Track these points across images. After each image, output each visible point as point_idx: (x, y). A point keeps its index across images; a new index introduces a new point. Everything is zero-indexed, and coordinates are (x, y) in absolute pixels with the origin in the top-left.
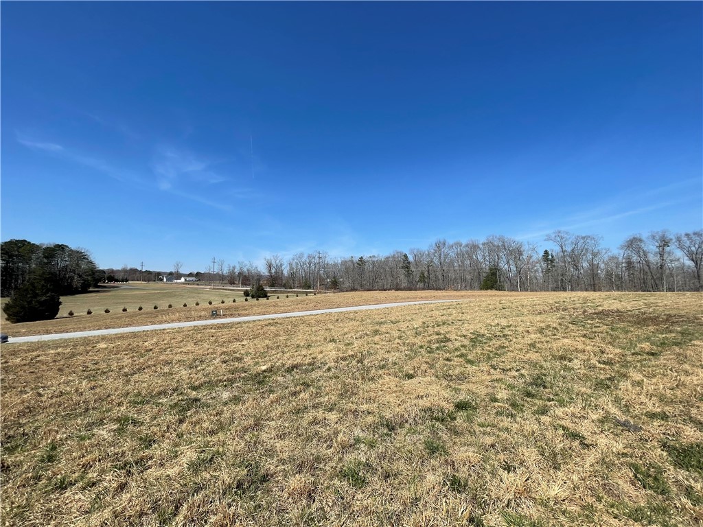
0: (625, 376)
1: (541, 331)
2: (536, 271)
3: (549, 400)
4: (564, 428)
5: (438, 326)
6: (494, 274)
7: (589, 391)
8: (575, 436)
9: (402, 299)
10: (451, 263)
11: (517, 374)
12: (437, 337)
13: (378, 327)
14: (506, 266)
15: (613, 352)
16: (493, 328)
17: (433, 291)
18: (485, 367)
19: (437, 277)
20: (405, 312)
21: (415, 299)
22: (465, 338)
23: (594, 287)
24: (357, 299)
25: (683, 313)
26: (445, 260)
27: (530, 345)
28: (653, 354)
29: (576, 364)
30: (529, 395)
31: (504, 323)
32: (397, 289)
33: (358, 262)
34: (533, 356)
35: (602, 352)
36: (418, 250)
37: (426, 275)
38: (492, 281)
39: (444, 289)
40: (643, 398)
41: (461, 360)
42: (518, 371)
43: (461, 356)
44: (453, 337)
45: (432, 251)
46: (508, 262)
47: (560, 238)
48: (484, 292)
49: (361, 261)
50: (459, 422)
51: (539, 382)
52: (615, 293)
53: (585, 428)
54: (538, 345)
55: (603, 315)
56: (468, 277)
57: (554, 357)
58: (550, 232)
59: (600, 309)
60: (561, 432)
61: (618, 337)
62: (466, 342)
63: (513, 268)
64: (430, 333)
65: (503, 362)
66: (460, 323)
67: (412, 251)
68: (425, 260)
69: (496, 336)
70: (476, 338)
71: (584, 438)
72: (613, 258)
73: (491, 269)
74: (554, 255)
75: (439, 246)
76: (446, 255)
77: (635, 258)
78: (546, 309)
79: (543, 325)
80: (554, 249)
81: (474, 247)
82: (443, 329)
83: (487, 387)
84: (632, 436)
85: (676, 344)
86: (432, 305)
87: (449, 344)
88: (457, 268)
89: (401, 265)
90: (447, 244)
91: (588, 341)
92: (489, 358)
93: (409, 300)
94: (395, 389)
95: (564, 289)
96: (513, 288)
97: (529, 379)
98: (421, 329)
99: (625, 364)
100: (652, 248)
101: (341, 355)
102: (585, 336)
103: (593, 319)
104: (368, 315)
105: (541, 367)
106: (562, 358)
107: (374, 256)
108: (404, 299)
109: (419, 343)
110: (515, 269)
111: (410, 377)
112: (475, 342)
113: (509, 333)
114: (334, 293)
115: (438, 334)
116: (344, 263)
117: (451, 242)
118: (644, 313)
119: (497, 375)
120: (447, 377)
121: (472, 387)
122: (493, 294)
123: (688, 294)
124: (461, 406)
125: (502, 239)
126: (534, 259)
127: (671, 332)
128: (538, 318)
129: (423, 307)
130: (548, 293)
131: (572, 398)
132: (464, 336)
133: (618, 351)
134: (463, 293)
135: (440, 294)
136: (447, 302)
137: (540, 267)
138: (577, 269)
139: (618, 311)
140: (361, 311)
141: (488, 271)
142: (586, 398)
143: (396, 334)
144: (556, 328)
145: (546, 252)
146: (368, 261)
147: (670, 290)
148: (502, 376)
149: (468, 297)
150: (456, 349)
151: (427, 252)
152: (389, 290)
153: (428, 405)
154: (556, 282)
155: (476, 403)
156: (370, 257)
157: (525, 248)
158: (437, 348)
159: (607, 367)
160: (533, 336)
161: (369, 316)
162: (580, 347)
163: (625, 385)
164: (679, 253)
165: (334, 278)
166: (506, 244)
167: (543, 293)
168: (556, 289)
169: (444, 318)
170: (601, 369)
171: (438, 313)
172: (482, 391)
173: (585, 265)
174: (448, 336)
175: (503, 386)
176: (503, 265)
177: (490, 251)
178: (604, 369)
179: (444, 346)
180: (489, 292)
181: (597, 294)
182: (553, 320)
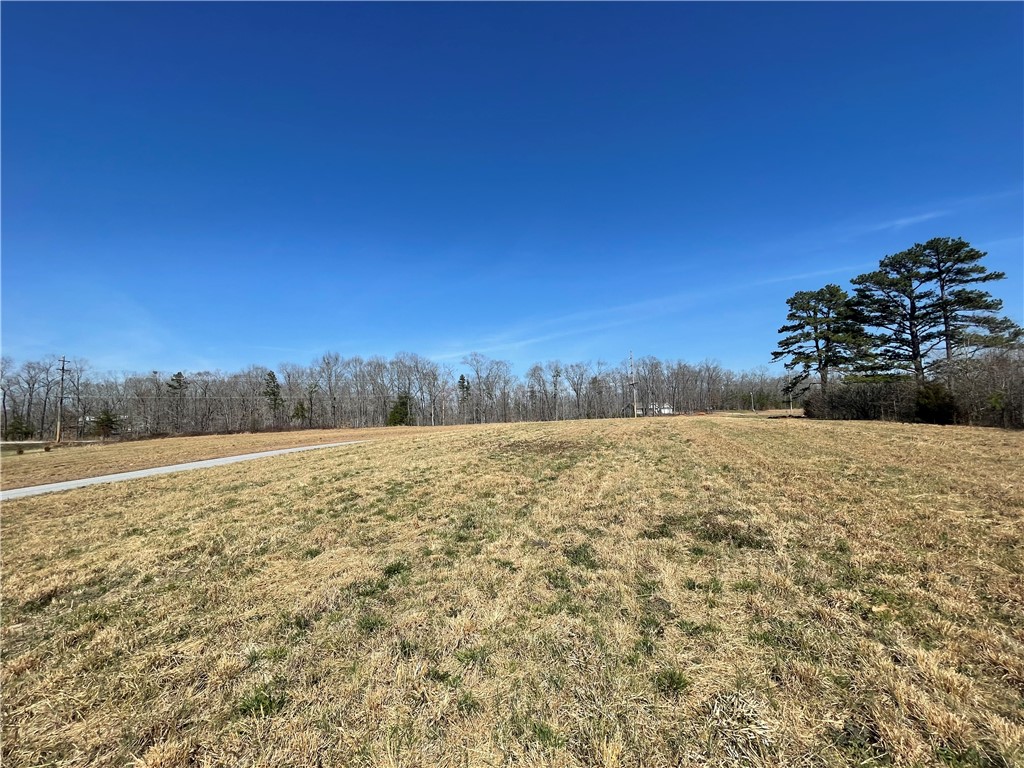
0: (535, 502)
1: (463, 470)
2: (451, 400)
3: (480, 540)
4: (496, 561)
5: (338, 479)
6: (404, 404)
7: (512, 522)
8: (506, 564)
9: (264, 446)
10: (346, 388)
11: (447, 520)
12: (340, 495)
13: (232, 495)
14: (419, 394)
15: (525, 481)
16: (412, 473)
17: (318, 430)
18: (411, 520)
19: (324, 409)
20: (276, 467)
21: (289, 444)
22: (380, 490)
23: (505, 419)
24: (169, 453)
25: (570, 439)
26: (337, 384)
27: (455, 486)
28: (553, 479)
29: (499, 498)
30: (461, 539)
31: (423, 465)
32: (255, 430)
33: (172, 383)
34: (461, 498)
35: (518, 483)
36: (294, 367)
37: (305, 406)
38: (401, 413)
39: (335, 427)
40: (550, 518)
41: (379, 517)
42: (447, 516)
43: (380, 512)
44: (362, 491)
45: (318, 369)
46: (421, 389)
47: (475, 361)
48: (391, 429)
49: (178, 381)
50: (393, 589)
51: (468, 523)
52: (522, 424)
53: (512, 555)
54: (464, 486)
55: (515, 446)
56: (371, 408)
57: (480, 496)
58: (467, 353)
59: (512, 440)
60: (494, 564)
61: (528, 467)
62: (382, 495)
63: (427, 396)
64: (327, 491)
65: (430, 510)
66: (368, 472)
67: (283, 367)
68: (305, 383)
69: (416, 482)
70: (393, 488)
71: (512, 563)
72: (521, 387)
73: (400, 398)
74: (470, 381)
75: (329, 362)
76: (339, 377)
77: (537, 388)
78: (465, 444)
79: (464, 463)
80: (470, 374)
81: (379, 367)
82: (346, 483)
83: (417, 541)
84: (544, 552)
85: (568, 467)
86: (320, 452)
87: (359, 501)
88: (354, 396)
89: (262, 390)
90: (340, 359)
91: (506, 475)
92: (414, 509)
93: (279, 447)
94: (294, 575)
95: (479, 421)
96: (426, 422)
97: (459, 523)
98: (312, 488)
99: (535, 491)
100: (548, 377)
101: (168, 552)
102: (503, 470)
103: (507, 452)
104: (202, 477)
105: (469, 508)
106: (487, 495)
107: (207, 373)
108: (268, 446)
109: (316, 508)
110: (429, 398)
111: (313, 554)
112: (392, 493)
113: (432, 476)
114: (107, 443)
115: (340, 490)
116: (134, 383)
117: (346, 356)
118: (544, 442)
119: (425, 525)
120: (366, 541)
121: (398, 546)
122: (403, 430)
123: (572, 421)
124: (391, 571)
125: (414, 358)
126: (450, 385)
127: (563, 457)
128: (458, 456)
129: (305, 455)
130: (464, 426)
131: (499, 532)
132: (378, 488)
133: (529, 480)
134: (364, 431)
135: (330, 435)
136: (343, 445)
137: (456, 395)
138: (491, 398)
139: (526, 441)
140: (186, 473)
141: (396, 400)
142: (509, 528)
143: (272, 501)
144: (477, 465)
145: (462, 378)
146: (193, 382)
147: (560, 419)
148: (432, 526)
149: (371, 436)
150: (372, 506)
151: (308, 371)
152: (238, 432)
153: (351, 580)
154: (471, 413)
155: (409, 563)
156: (199, 374)
157: (441, 371)
158: (345, 509)
159: (523, 496)
160: (456, 476)
161: (204, 479)
162: (500, 481)
163: (537, 509)
164: (567, 384)
165: (106, 412)
166: (420, 366)
167: (460, 426)
168: (471, 421)
169: (343, 468)
170: (518, 499)
171: (332, 462)
172: (412, 547)
173: (498, 393)
174: (355, 491)
175: (435, 536)
176: (415, 393)
177: (400, 373)
178: (520, 499)
179: (353, 506)
180: (399, 428)
181: (508, 425)
182: (472, 456)
